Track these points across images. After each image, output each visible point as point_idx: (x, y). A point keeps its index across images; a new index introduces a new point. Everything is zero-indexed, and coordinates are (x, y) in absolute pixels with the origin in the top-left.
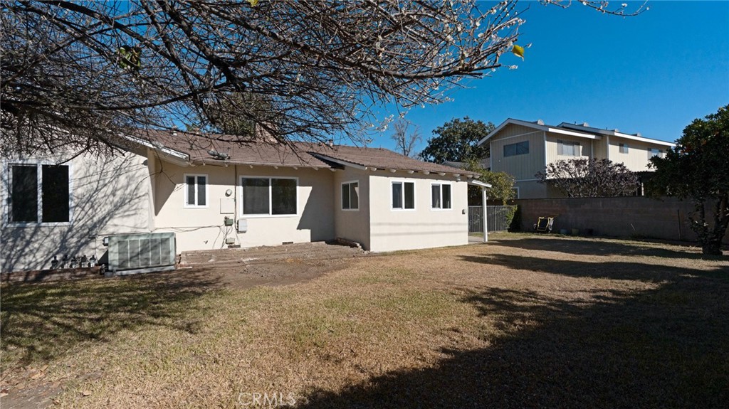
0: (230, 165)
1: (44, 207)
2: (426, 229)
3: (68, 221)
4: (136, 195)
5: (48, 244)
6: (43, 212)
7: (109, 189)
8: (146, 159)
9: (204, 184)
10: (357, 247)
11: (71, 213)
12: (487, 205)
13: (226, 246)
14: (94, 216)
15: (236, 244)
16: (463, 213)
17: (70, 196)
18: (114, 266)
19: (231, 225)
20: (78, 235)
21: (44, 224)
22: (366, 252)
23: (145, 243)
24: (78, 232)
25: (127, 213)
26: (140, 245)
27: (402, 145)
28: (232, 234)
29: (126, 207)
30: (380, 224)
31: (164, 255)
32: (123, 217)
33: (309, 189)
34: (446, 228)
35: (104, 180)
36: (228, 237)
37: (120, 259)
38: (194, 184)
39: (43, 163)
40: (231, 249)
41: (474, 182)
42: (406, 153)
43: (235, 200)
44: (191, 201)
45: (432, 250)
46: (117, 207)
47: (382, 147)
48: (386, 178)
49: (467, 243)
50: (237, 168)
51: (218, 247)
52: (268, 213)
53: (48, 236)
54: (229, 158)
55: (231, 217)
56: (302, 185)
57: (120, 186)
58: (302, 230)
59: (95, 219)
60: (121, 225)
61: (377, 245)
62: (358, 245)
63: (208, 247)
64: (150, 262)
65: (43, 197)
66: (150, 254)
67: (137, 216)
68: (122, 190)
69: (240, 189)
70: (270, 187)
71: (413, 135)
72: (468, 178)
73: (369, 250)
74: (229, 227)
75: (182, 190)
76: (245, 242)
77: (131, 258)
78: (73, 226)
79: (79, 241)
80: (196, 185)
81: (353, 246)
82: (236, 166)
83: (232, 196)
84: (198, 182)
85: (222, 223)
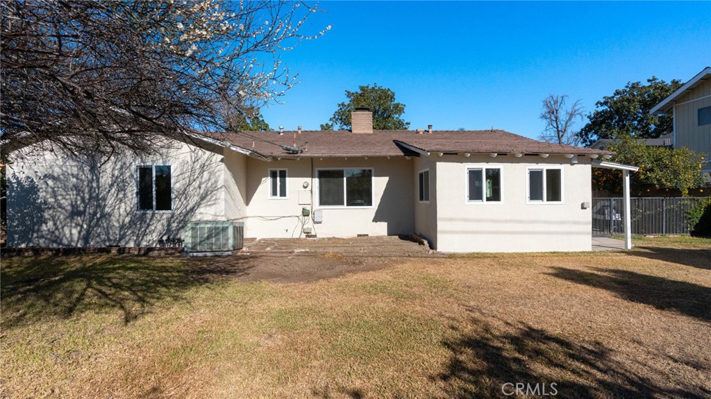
0: (302, 158)
1: (157, 198)
2: (520, 227)
3: (170, 209)
4: (215, 187)
5: (159, 227)
6: (157, 202)
7: (196, 184)
8: (222, 157)
9: (285, 177)
10: (424, 245)
11: (172, 203)
12: (631, 196)
13: (304, 236)
14: (187, 206)
15: (313, 233)
16: (583, 208)
17: (172, 190)
18: (189, 248)
19: (308, 215)
20: (178, 221)
21: (157, 211)
22: (431, 251)
23: (210, 230)
24: (177, 218)
25: (209, 203)
26: (206, 231)
27: (555, 125)
28: (309, 224)
29: (208, 197)
30: (451, 219)
31: (224, 242)
32: (206, 206)
33: (385, 180)
34: (552, 228)
35: (194, 176)
36: (305, 227)
37: (192, 243)
38: (276, 177)
39: (155, 164)
40: (308, 238)
41: (604, 164)
42: (561, 134)
43: (312, 192)
44: (274, 193)
45: (522, 255)
46: (203, 198)
47: (494, 129)
48: (460, 164)
49: (590, 249)
50: (314, 161)
51: (296, 236)
52: (343, 204)
53: (159, 221)
54: (302, 152)
55: (308, 208)
56: (377, 175)
57: (204, 180)
58: (378, 223)
59: (188, 208)
60: (206, 214)
61: (445, 244)
62: (426, 242)
63: (288, 236)
64: (214, 247)
65: (156, 191)
66: (214, 239)
67: (217, 206)
68: (205, 184)
69: (316, 181)
70: (345, 180)
71: (570, 111)
72: (592, 159)
73: (436, 249)
74: (306, 217)
75: (267, 183)
76: (321, 232)
77: (200, 242)
78: (174, 214)
79: (178, 226)
80: (278, 179)
81: (421, 243)
82: (312, 159)
83: (309, 188)
84: (280, 175)
85: (300, 213)
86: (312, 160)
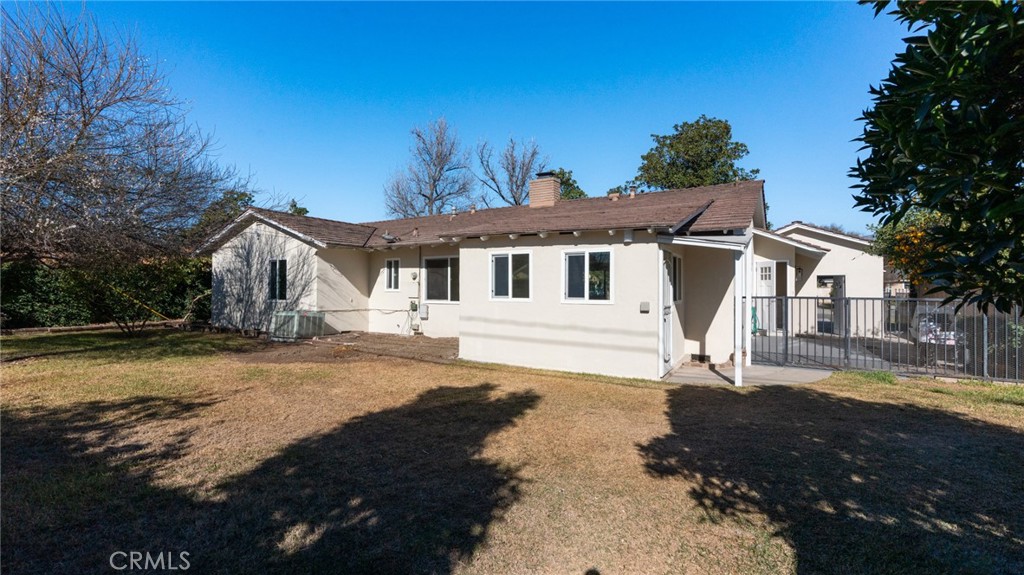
1: (279, 289)
3: (286, 298)
4: (311, 279)
6: (279, 292)
7: (300, 276)
8: (316, 250)
9: (398, 267)
11: (287, 293)
13: (412, 333)
14: (295, 295)
15: (421, 331)
16: (643, 310)
17: (287, 281)
19: (416, 310)
21: (278, 301)
25: (307, 294)
28: (417, 320)
29: (307, 288)
30: (470, 319)
32: (305, 296)
35: (299, 268)
36: (414, 323)
39: (278, 258)
40: (416, 336)
41: (678, 242)
43: (420, 284)
44: (390, 285)
46: (303, 289)
48: (482, 250)
51: (405, 332)
52: (447, 298)
55: (416, 302)
57: (304, 273)
59: (296, 297)
60: (305, 304)
67: (311, 296)
68: (305, 276)
69: (424, 271)
70: (449, 269)
72: (657, 235)
73: (459, 355)
74: (414, 312)
75: (384, 274)
76: (429, 330)
77: (278, 328)
78: (287, 303)
80: (393, 269)
83: (417, 280)
84: (395, 265)
85: (408, 308)
86: (421, 248)
